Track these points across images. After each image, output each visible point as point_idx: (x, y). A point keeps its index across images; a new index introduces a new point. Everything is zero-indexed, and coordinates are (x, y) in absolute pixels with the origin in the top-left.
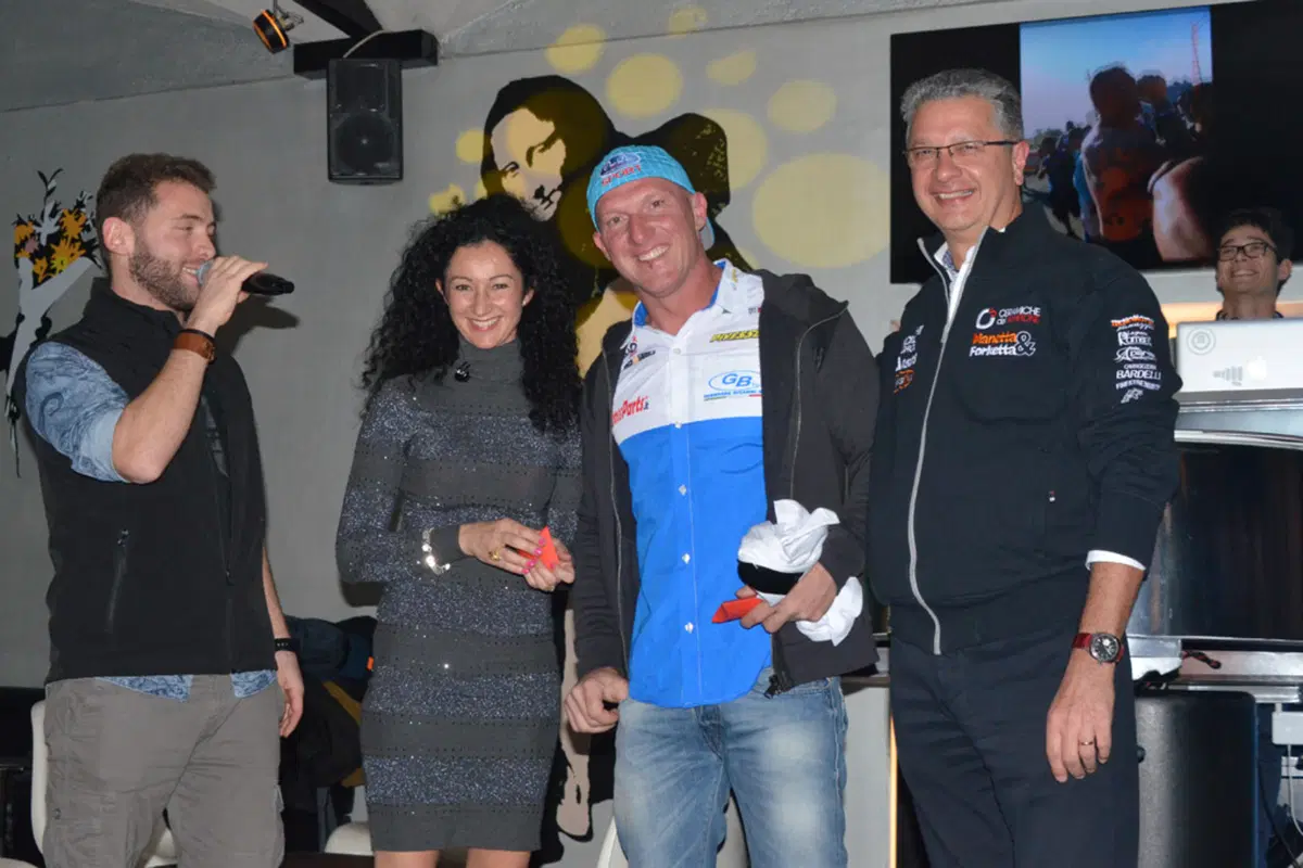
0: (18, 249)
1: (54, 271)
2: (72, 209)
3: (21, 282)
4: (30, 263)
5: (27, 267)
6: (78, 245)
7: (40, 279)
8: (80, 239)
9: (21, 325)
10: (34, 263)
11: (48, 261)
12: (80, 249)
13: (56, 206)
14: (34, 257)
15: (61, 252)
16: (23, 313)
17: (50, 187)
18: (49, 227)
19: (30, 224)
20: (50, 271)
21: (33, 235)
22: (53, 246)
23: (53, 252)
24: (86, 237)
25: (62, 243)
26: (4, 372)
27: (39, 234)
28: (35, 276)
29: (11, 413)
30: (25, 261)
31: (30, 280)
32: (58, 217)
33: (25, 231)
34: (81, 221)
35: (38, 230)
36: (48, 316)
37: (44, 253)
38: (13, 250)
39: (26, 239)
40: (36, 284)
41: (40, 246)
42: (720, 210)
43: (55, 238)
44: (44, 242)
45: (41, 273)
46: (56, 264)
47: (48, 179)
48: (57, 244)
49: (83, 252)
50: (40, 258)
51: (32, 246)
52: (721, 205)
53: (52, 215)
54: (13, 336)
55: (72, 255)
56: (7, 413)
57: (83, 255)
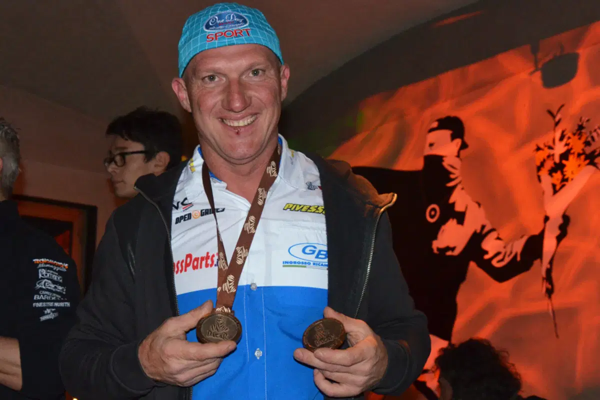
1: (567, 180)
2: (575, 132)
3: (543, 193)
4: (549, 177)
5: (547, 181)
6: (583, 157)
7: (558, 188)
8: (584, 153)
9: (548, 223)
10: (552, 176)
11: (562, 173)
12: (585, 159)
13: (563, 132)
15: (571, 164)
16: (549, 214)
17: (557, 119)
18: (560, 149)
19: (546, 149)
20: (565, 180)
21: (549, 156)
22: (564, 162)
23: (564, 166)
24: (588, 150)
25: (571, 157)
26: (539, 260)
27: (553, 155)
28: (554, 186)
31: (550, 190)
32: (565, 140)
33: (542, 155)
34: (583, 139)
35: (551, 152)
36: (567, 214)
37: (559, 167)
38: (535, 170)
39: (544, 160)
40: (555, 192)
41: (555, 163)
43: (565, 156)
44: (557, 160)
46: (568, 174)
47: (555, 113)
48: (567, 159)
49: (587, 161)
50: (556, 172)
51: (549, 164)
53: (561, 139)
54: (542, 234)
55: (579, 166)
56: (544, 290)
57: (588, 164)
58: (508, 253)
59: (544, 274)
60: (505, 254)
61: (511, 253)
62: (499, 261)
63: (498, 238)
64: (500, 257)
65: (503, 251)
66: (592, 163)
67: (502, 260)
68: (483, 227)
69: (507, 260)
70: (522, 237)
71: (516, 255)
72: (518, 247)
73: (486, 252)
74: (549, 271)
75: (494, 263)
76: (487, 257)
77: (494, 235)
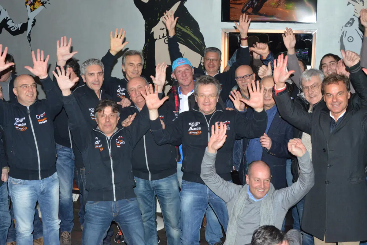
0: (26, 3)
1: (35, 9)
3: (28, 11)
4: (29, 7)
5: (29, 8)
6: (40, 3)
7: (32, 10)
8: (40, 2)
9: (29, 20)
10: (30, 6)
11: (34, 6)
12: (41, 3)
14: (30, 5)
15: (36, 4)
16: (29, 18)
20: (34, 9)
22: (34, 3)
23: (35, 4)
25: (36, 2)
26: (26, 31)
28: (31, 9)
29: (29, 40)
30: (28, 6)
36: (35, 19)
38: (25, 3)
40: (31, 11)
41: (31, 2)
42: (185, 3)
45: (32, 9)
46: (36, 7)
49: (42, 4)
50: (32, 5)
51: (29, 2)
52: (185, 1)
54: (27, 23)
55: (39, 5)
56: (28, 40)
57: (42, 5)
58: (16, 27)
59: (28, 35)
60: (15, 27)
61: (17, 27)
62: (13, 29)
63: (12, 22)
64: (13, 28)
65: (14, 26)
66: (43, 5)
67: (14, 29)
68: (7, 18)
69: (16, 29)
70: (21, 23)
71: (19, 28)
72: (19, 26)
73: (9, 26)
74: (29, 35)
75: (11, 29)
76: (8, 27)
77: (11, 21)
